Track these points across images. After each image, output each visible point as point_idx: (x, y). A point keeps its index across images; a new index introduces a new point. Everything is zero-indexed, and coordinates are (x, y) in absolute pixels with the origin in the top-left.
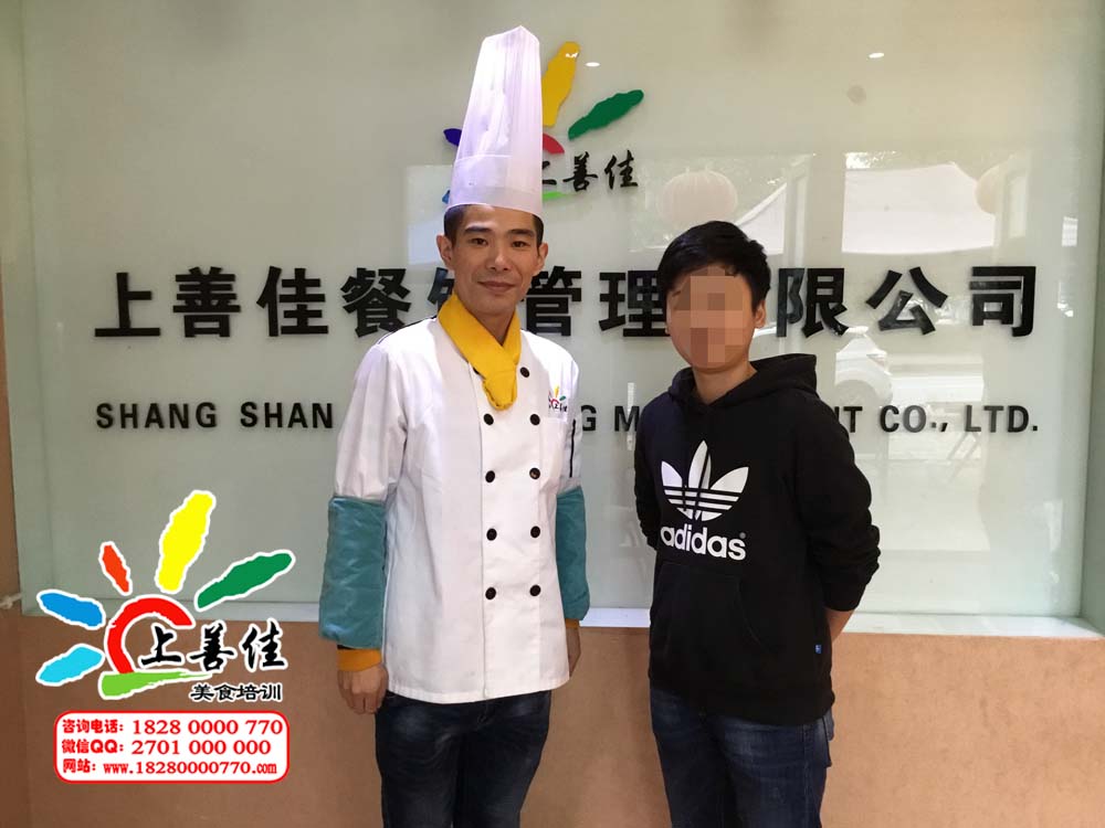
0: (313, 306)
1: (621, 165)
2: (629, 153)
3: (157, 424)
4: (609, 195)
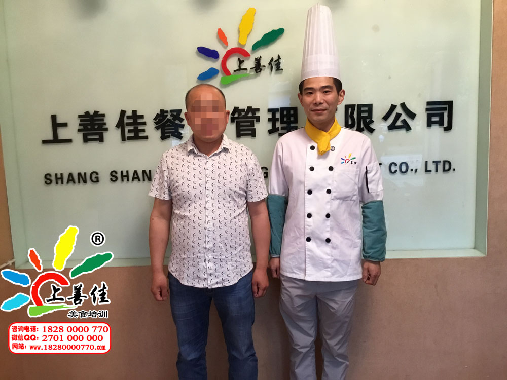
0: (140, 127)
1: (275, 61)
2: (279, 56)
3: (72, 182)
4: (271, 74)
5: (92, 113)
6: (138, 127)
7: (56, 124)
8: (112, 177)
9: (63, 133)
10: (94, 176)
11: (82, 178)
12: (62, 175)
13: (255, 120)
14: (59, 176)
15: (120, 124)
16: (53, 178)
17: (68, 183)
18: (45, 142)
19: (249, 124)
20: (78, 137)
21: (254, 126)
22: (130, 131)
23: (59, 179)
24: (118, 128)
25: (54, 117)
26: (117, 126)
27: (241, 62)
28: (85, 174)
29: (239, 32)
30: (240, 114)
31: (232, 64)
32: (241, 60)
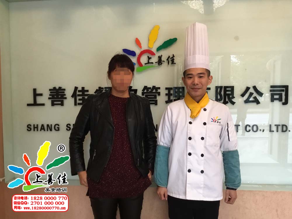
1: (171, 58)
2: (173, 55)
3: (43, 130)
4: (168, 66)
5: (57, 88)
6: (84, 97)
7: (36, 94)
8: (67, 128)
9: (39, 100)
10: (57, 126)
11: (49, 128)
12: (37, 125)
13: (157, 94)
14: (36, 126)
15: (74, 95)
16: (32, 127)
17: (41, 130)
18: (28, 105)
19: (153, 97)
20: (48, 103)
21: (156, 98)
22: (80, 100)
23: (36, 128)
24: (73, 97)
25: (35, 90)
26: (72, 96)
27: (149, 58)
28: (51, 125)
29: (149, 40)
30: (147, 90)
31: (144, 59)
32: (150, 57)
